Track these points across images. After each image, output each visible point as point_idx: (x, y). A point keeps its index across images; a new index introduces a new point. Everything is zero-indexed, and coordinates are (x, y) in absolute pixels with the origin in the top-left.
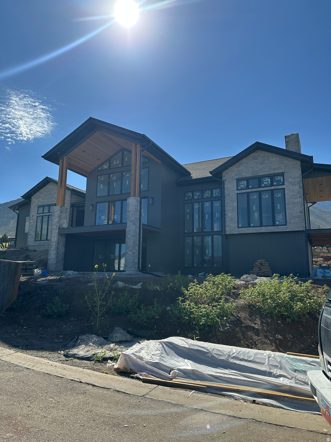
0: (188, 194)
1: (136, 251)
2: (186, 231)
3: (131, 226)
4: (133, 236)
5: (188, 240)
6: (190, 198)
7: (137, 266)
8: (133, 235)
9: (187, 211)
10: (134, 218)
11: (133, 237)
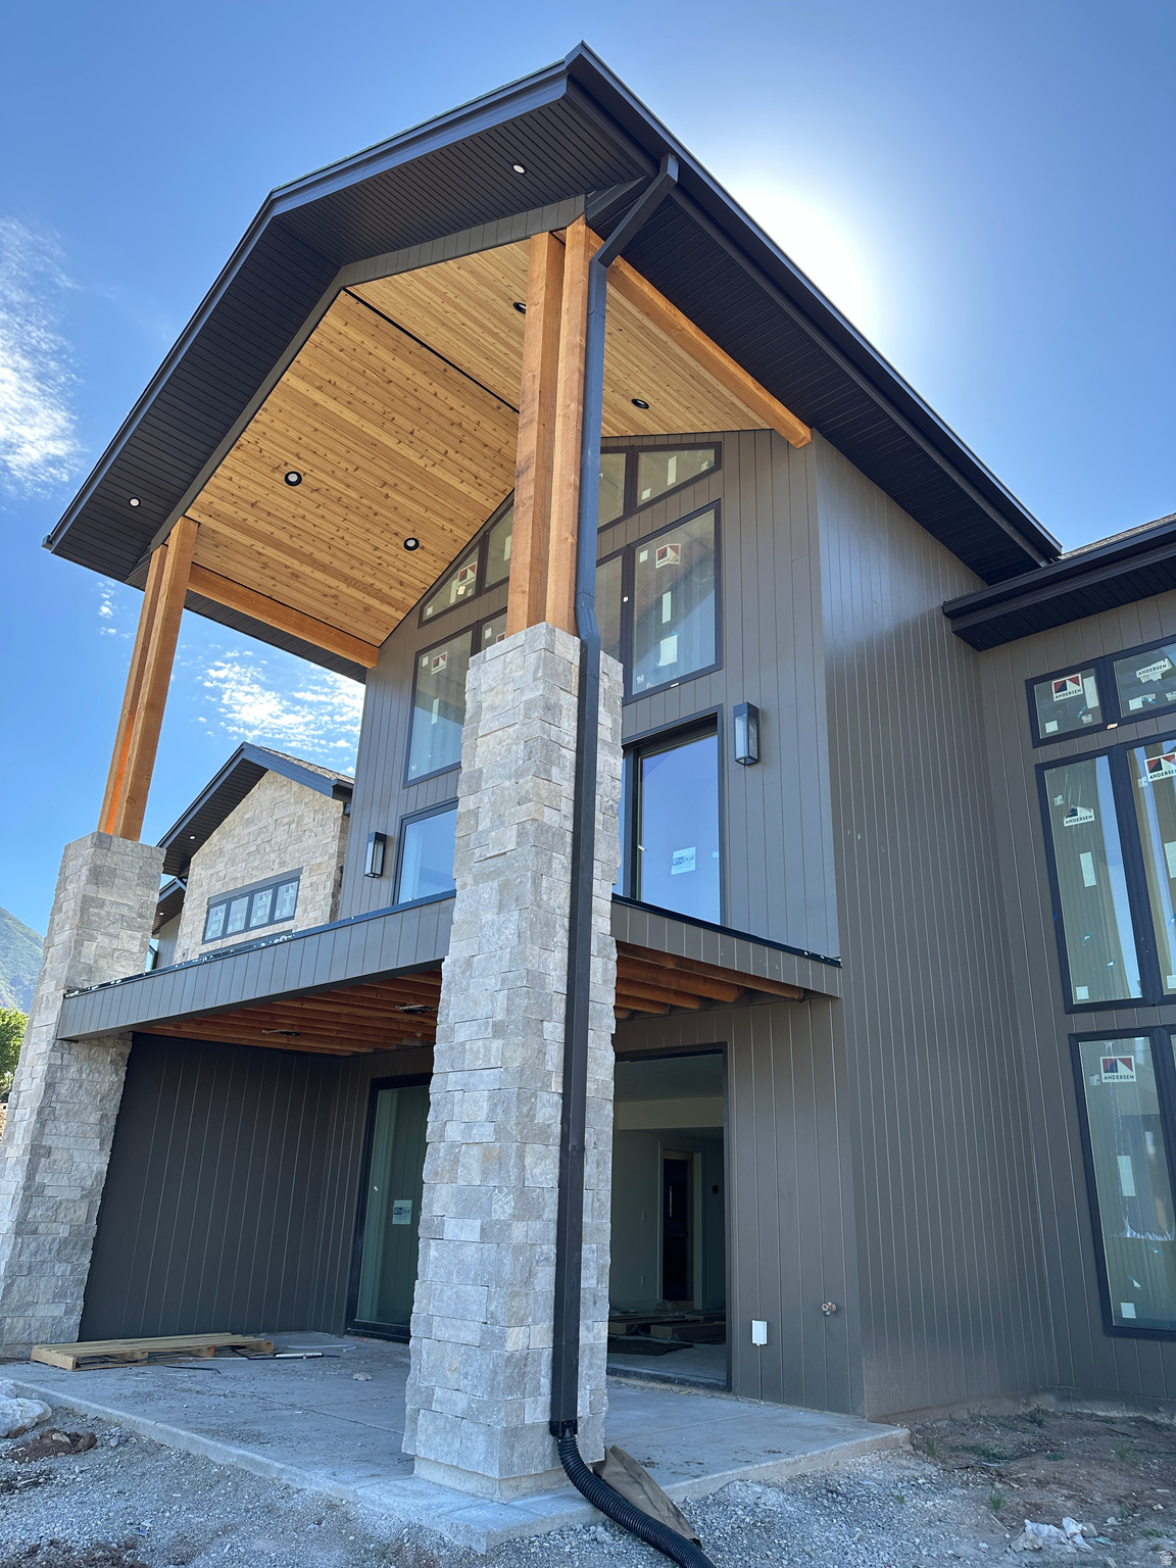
0: (1062, 687)
1: (526, 1208)
2: (1082, 994)
3: (488, 916)
4: (499, 1030)
5: (1111, 1067)
6: (1087, 719)
7: (537, 1412)
8: (500, 1016)
9: (1068, 822)
10: (513, 832)
11: (497, 1044)
